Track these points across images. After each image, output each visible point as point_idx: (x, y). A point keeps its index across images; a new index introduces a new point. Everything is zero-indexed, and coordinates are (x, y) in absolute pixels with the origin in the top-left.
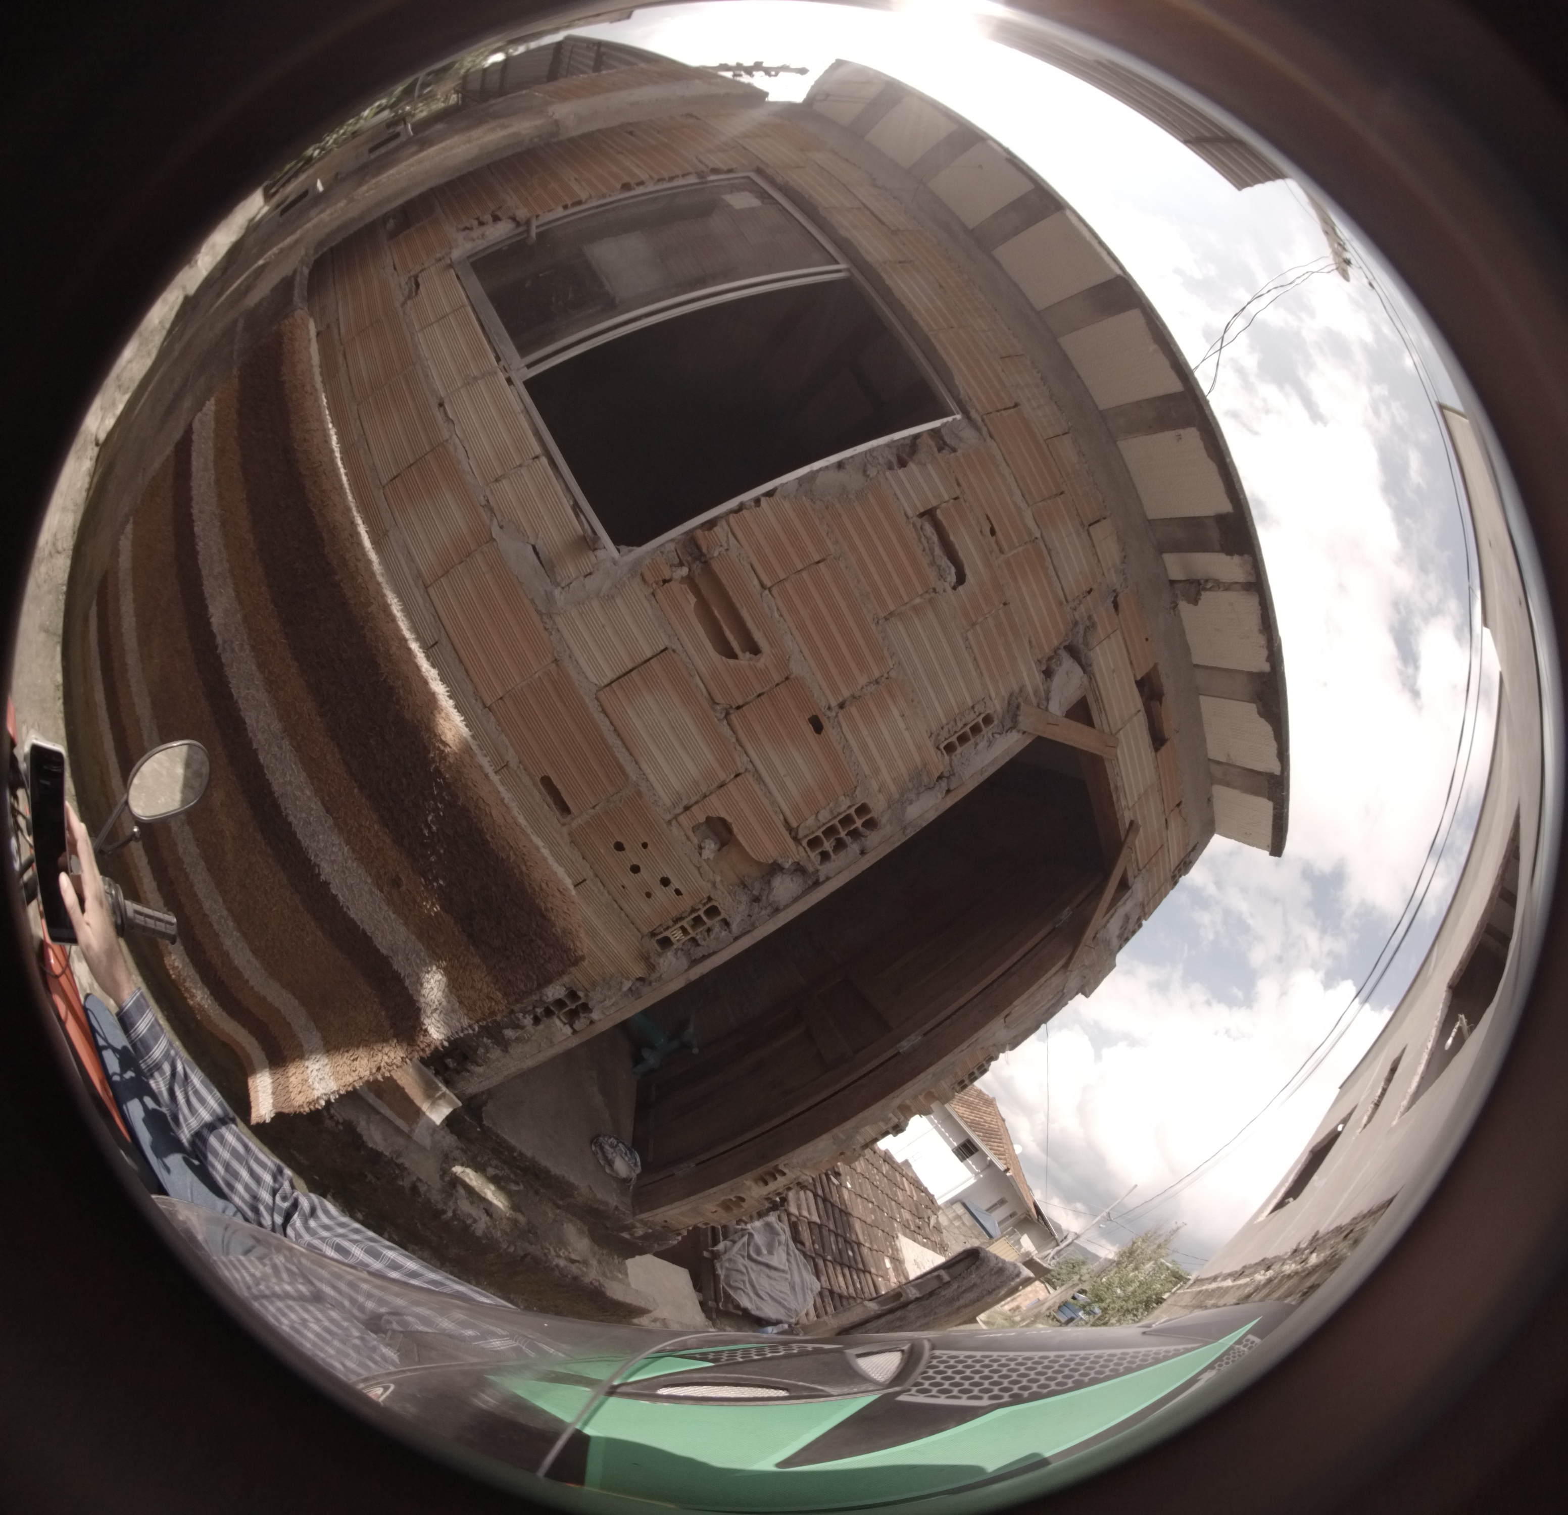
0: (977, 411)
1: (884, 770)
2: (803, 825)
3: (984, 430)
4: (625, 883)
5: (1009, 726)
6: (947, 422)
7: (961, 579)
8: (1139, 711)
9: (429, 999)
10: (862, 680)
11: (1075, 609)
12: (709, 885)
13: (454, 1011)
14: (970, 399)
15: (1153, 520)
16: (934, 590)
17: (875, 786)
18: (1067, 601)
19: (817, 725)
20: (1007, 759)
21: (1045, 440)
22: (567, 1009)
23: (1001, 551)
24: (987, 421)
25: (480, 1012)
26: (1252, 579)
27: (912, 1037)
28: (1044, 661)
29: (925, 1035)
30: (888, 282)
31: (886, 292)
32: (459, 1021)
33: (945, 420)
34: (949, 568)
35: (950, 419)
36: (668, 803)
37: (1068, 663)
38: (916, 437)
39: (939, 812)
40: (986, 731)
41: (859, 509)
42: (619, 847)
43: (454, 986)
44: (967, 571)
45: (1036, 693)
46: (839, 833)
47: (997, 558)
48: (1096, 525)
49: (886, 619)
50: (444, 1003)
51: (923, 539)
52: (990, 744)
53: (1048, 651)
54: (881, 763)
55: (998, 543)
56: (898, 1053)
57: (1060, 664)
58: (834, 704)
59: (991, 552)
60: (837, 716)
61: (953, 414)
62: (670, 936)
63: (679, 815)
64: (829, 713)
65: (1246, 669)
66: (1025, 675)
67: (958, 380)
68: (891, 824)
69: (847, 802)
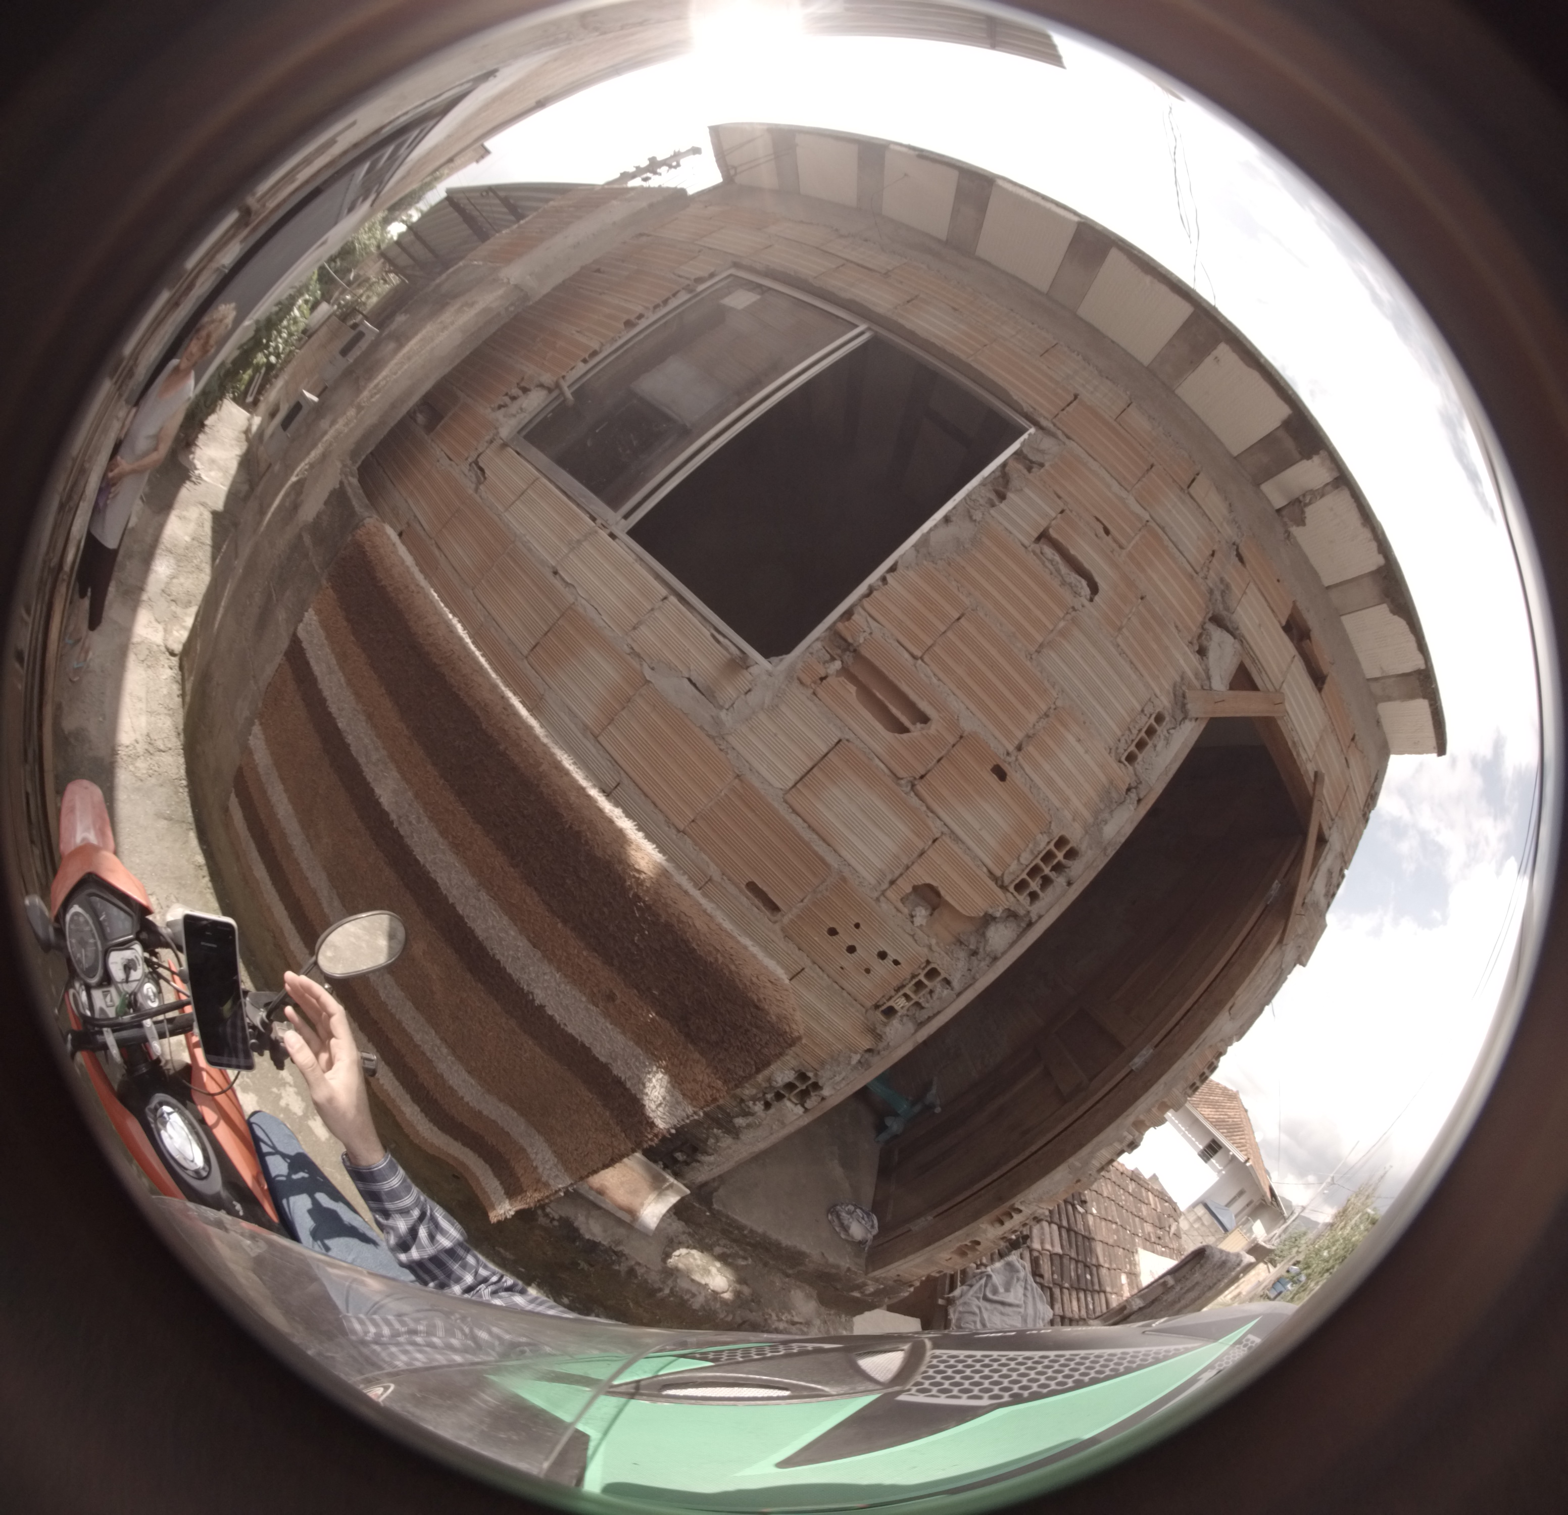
0: (1045, 417)
1: (1073, 798)
2: (1007, 871)
3: (1058, 433)
4: (844, 964)
5: (1180, 718)
6: (1025, 441)
7: (1094, 589)
8: (1294, 657)
9: (652, 1097)
10: (1032, 718)
11: (1206, 578)
12: (926, 950)
13: (679, 1104)
14: (1035, 410)
15: (1238, 455)
16: (1073, 608)
17: (1071, 818)
18: (1197, 573)
19: (1001, 774)
20: (1186, 753)
21: (1116, 420)
22: (798, 1090)
23: (1121, 547)
24: (1057, 423)
25: (702, 1100)
27: (1143, 1052)
28: (1195, 641)
29: (1156, 1047)
30: (908, 326)
31: (913, 337)
32: (684, 1110)
33: (1022, 439)
34: (1080, 582)
35: (1027, 436)
36: (874, 883)
37: (1216, 635)
38: (1004, 466)
39: (1135, 825)
40: (1161, 730)
41: (979, 556)
42: (832, 932)
43: (676, 1082)
44: (1098, 580)
45: (1196, 675)
46: (1043, 871)
47: (1119, 555)
48: (1194, 484)
49: (1038, 652)
51: (1047, 562)
52: (1167, 742)
53: (1195, 629)
54: (1068, 791)
55: (1114, 540)
56: (1132, 1071)
57: (1210, 638)
58: (1011, 749)
59: (1112, 551)
60: (1016, 760)
61: (1027, 431)
62: (893, 1005)
63: (886, 890)
64: (1009, 759)
66: (1181, 661)
67: (1015, 394)
68: (1091, 849)
69: (1046, 839)
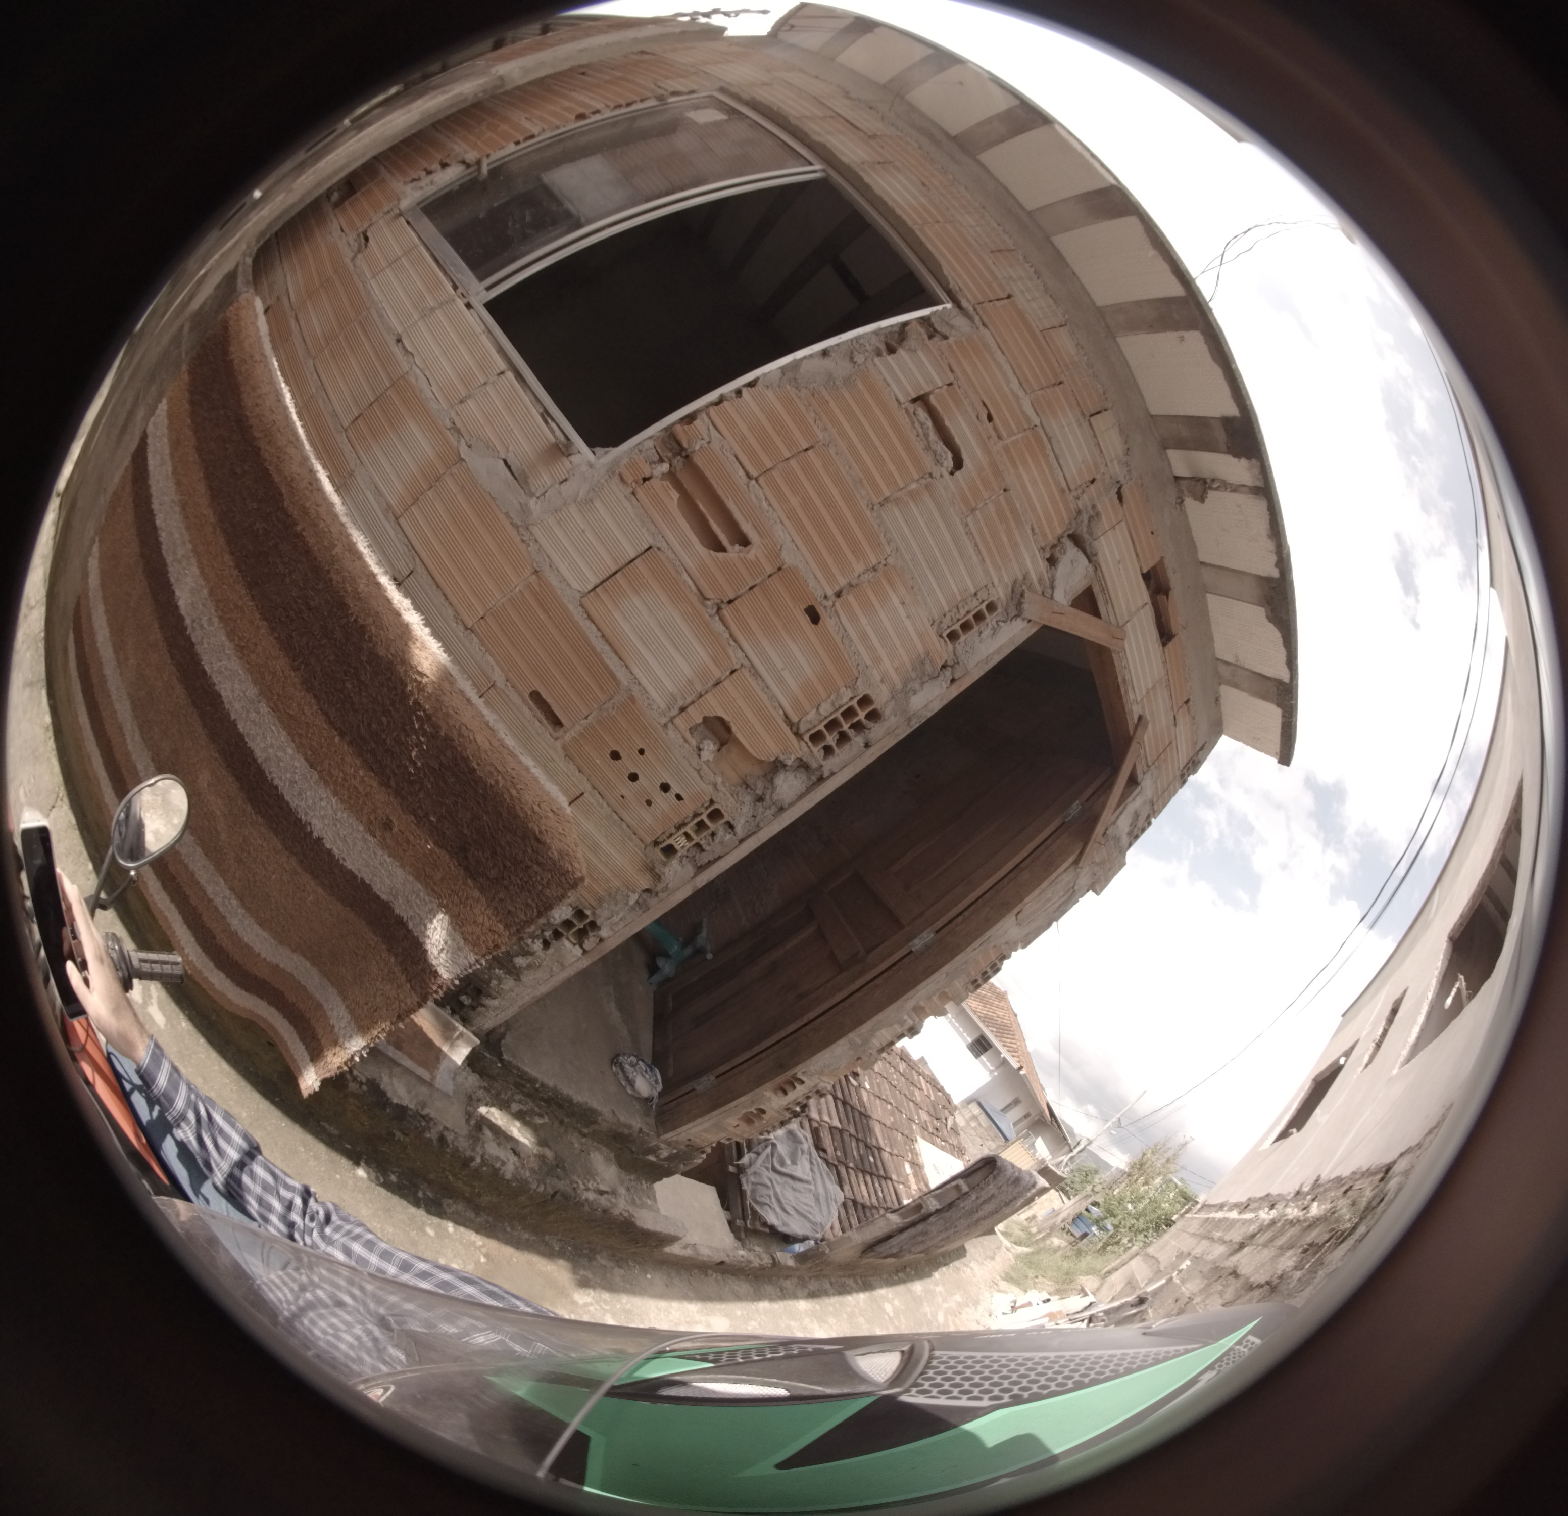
0: (968, 300)
1: (885, 660)
2: (804, 719)
3: (977, 319)
4: (625, 792)
5: (1013, 614)
6: (937, 311)
7: (958, 464)
8: (1146, 604)
9: (434, 941)
10: (859, 568)
11: (1078, 498)
12: (711, 788)
13: (460, 949)
14: (961, 290)
15: (1156, 416)
16: (931, 475)
17: (878, 678)
18: (1070, 490)
19: (814, 616)
20: (1013, 648)
21: (1041, 331)
22: (575, 929)
23: (1000, 437)
24: (979, 310)
25: (484, 946)
26: (1260, 484)
27: (925, 934)
28: (1048, 549)
29: (937, 932)
30: (867, 179)
31: (865, 189)
32: (466, 958)
33: (934, 309)
34: (946, 453)
35: (940, 307)
36: (663, 706)
37: (1072, 552)
38: (905, 324)
39: (945, 702)
40: (990, 619)
41: (847, 396)
42: (615, 756)
43: (457, 923)
44: (964, 456)
45: (1040, 580)
46: (841, 726)
47: (995, 444)
48: (1098, 416)
49: (881, 505)
50: (449, 943)
51: (917, 424)
52: (995, 631)
53: (1051, 539)
54: (882, 652)
55: (995, 429)
56: (911, 952)
57: (1065, 553)
58: (830, 593)
59: (989, 438)
60: (833, 605)
61: (943, 303)
62: (673, 843)
63: (675, 717)
64: (825, 603)
65: (1254, 571)
66: (1028, 562)
67: (946, 270)
68: (895, 715)
69: (849, 694)
